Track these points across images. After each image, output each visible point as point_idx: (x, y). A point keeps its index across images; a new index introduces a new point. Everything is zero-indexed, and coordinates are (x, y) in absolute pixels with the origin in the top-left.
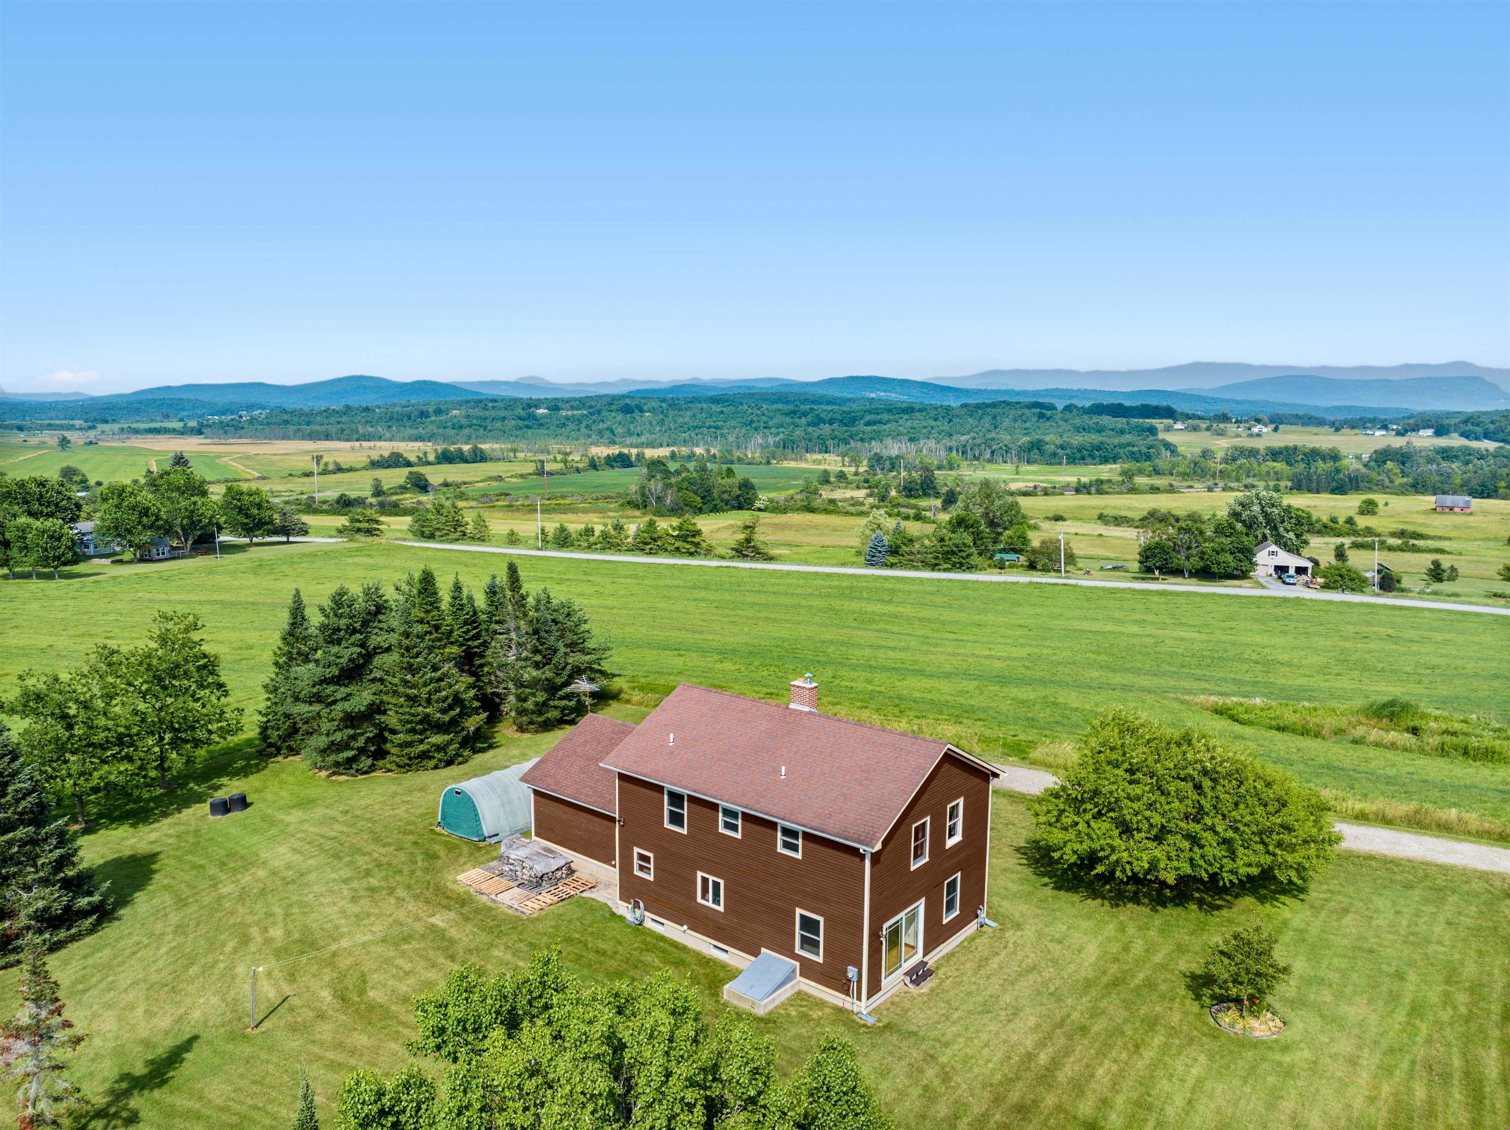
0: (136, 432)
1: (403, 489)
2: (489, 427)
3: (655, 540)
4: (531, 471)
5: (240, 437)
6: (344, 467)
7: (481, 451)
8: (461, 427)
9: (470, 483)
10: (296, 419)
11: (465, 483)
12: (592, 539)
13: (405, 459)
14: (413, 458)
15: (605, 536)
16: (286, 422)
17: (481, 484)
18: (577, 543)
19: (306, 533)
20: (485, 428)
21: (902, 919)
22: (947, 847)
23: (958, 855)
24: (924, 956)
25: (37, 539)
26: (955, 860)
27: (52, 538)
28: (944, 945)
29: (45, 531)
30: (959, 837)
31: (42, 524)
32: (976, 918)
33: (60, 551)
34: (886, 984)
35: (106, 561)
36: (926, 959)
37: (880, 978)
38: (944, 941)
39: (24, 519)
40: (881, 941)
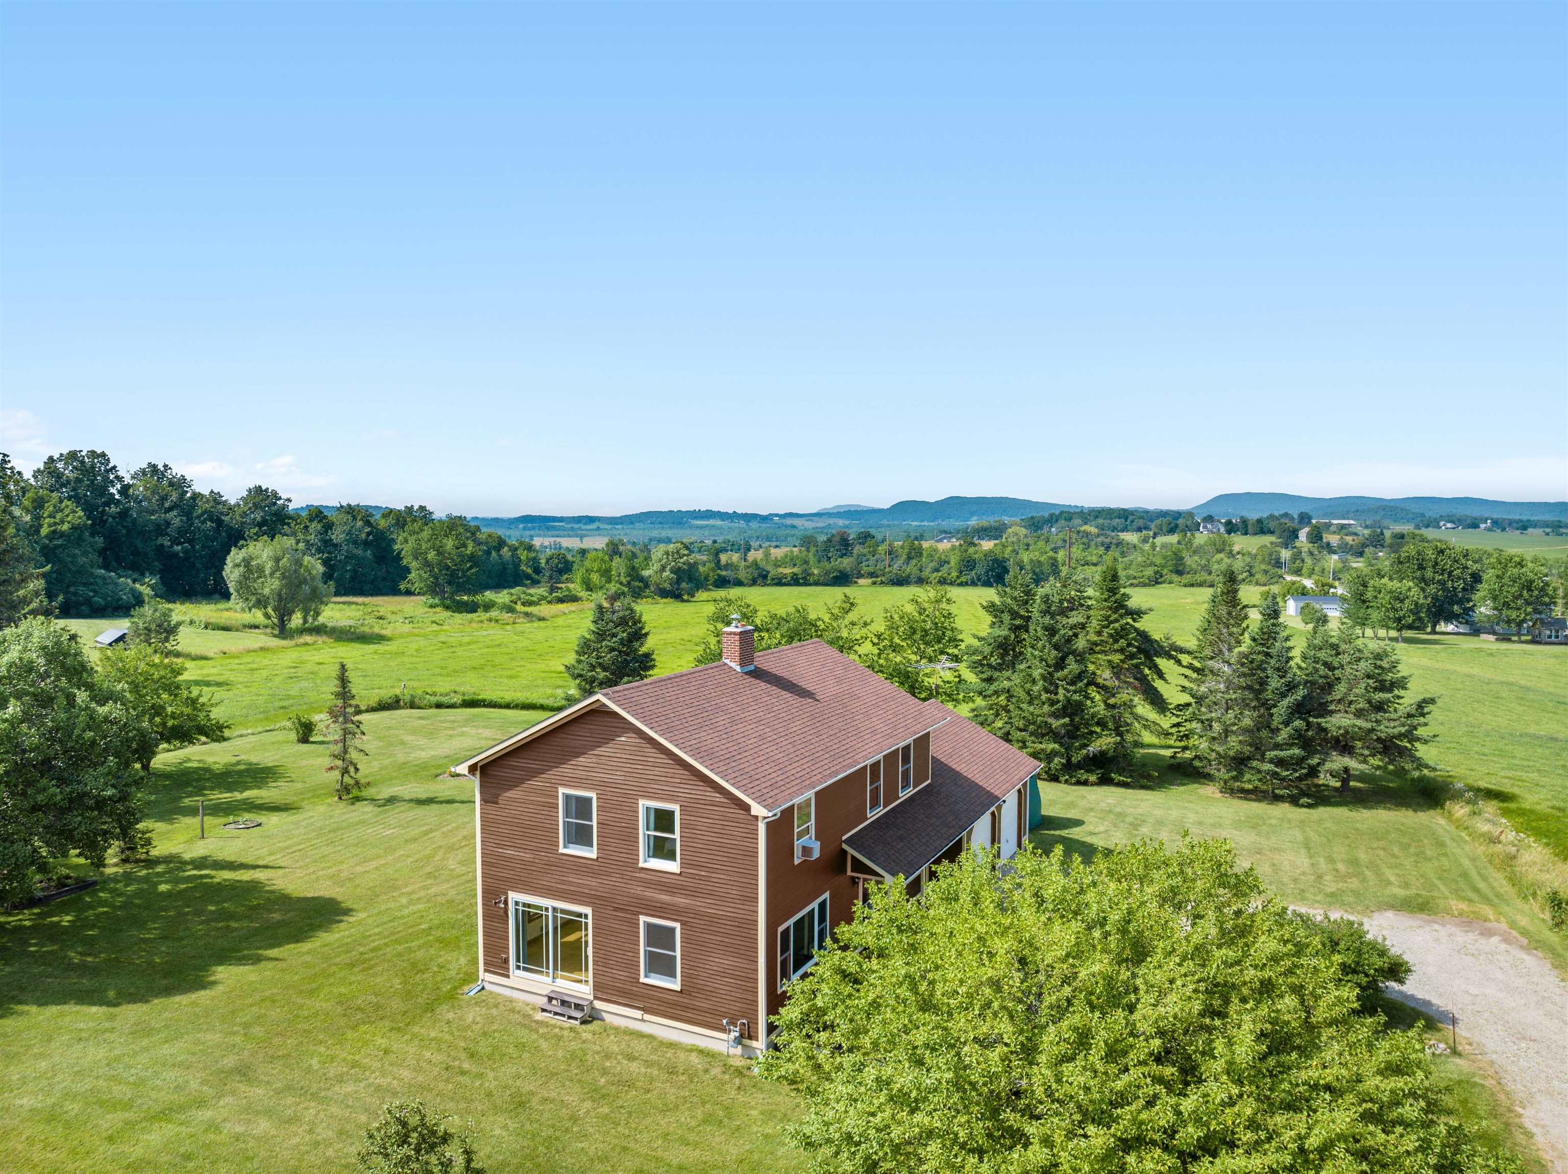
21: (547, 909)
22: (641, 865)
23: (672, 894)
24: (596, 998)
25: (1384, 599)
26: (665, 898)
27: (1397, 598)
28: (647, 1017)
29: (1391, 592)
30: (672, 867)
31: (1395, 585)
32: (723, 1030)
33: (1401, 613)
34: (520, 978)
35: (1492, 638)
36: (598, 1004)
37: (506, 961)
38: (645, 1010)
39: (1385, 580)
40: (506, 910)
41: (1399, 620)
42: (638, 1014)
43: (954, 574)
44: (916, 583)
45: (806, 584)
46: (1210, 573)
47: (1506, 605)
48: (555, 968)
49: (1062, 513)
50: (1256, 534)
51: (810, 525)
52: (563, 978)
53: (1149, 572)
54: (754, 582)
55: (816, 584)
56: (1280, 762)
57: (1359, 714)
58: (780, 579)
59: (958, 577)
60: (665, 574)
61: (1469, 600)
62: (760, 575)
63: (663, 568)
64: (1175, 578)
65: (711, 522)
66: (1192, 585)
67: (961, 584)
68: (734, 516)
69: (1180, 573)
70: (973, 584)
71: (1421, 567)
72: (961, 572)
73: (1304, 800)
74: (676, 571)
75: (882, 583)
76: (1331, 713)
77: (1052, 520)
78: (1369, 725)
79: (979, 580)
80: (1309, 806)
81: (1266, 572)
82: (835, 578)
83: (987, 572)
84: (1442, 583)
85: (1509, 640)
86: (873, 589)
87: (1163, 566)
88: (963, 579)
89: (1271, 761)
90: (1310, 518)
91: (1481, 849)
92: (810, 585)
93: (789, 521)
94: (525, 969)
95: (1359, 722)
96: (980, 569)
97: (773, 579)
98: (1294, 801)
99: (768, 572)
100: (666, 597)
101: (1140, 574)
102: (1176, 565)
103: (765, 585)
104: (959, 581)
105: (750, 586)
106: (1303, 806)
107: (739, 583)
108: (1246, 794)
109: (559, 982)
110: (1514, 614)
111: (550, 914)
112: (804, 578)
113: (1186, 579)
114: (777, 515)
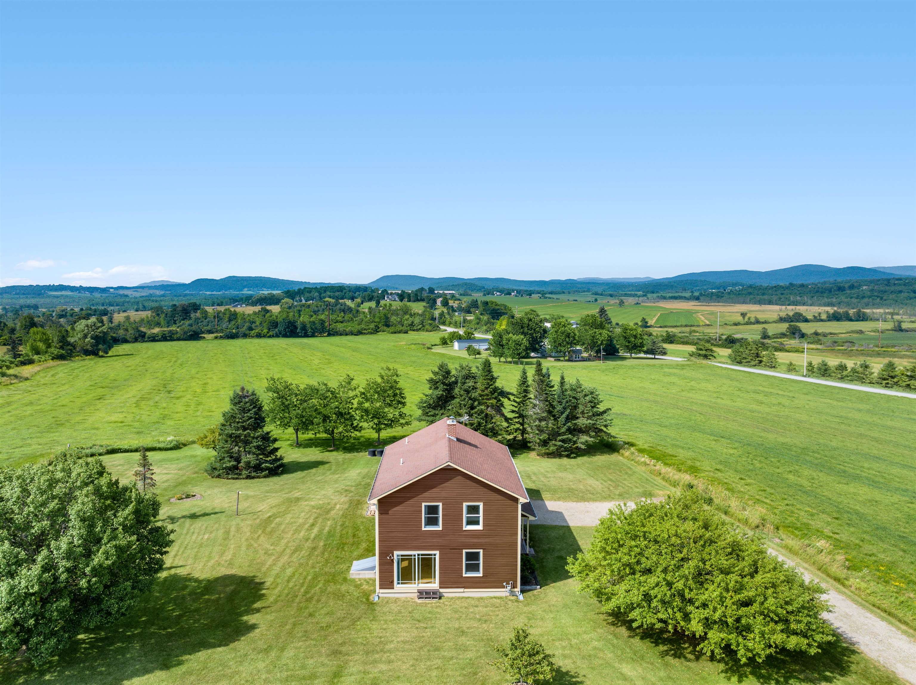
0: (664, 298)
1: (783, 335)
2: (884, 298)
3: (893, 377)
4: (889, 328)
5: (719, 302)
6: (761, 321)
7: (864, 314)
8: (863, 297)
9: (835, 334)
10: (756, 292)
11: (831, 334)
12: (845, 373)
13: (804, 317)
14: (810, 317)
15: (854, 370)
16: (750, 293)
17: (843, 335)
18: (833, 374)
19: (665, 354)
20: (881, 298)
21: (415, 555)
22: (464, 529)
23: (479, 538)
24: (440, 588)
25: (512, 344)
26: (475, 540)
27: (517, 344)
28: (466, 590)
29: (515, 341)
30: (480, 527)
31: (515, 337)
32: (503, 587)
33: (520, 351)
34: (399, 587)
35: (552, 359)
36: (442, 590)
37: (392, 582)
38: (464, 587)
39: (511, 335)
40: (392, 561)
41: (519, 354)
42: (462, 590)
43: (265, 331)
44: (243, 336)
45: (172, 340)
46: (403, 326)
47: (560, 344)
48: (418, 580)
49: (305, 288)
50: (415, 301)
51: (138, 294)
52: (422, 583)
53: (372, 326)
54: (136, 340)
55: (179, 339)
56: (563, 441)
57: (589, 418)
58: (154, 337)
59: (268, 333)
60: (87, 340)
61: (542, 342)
62: (140, 335)
63: (85, 336)
64: (385, 328)
65: (64, 293)
66: (395, 333)
67: (270, 337)
68: (81, 289)
69: (388, 326)
70: (277, 336)
71: (522, 327)
72: (269, 329)
73: (572, 455)
74: (94, 338)
75: (221, 337)
76: (577, 418)
77: (300, 292)
78: (593, 422)
79: (280, 334)
80: (575, 458)
81: (431, 324)
82: (191, 335)
83: (285, 329)
84: (531, 334)
85: (559, 360)
86: (216, 341)
87: (379, 322)
88: (271, 333)
89: (560, 441)
90: (434, 290)
91: (644, 468)
92: (174, 340)
93: (121, 292)
94: (402, 583)
95: (589, 421)
96: (280, 328)
97: (149, 338)
98: (568, 456)
99: (145, 333)
100: (89, 355)
101: (367, 327)
102: (386, 322)
103: (144, 341)
104: (268, 335)
105: (134, 342)
106: (572, 458)
107: (125, 341)
108: (550, 455)
109: (421, 585)
110: (563, 349)
111: (416, 557)
112: (170, 336)
113: (392, 329)
114: (112, 288)
